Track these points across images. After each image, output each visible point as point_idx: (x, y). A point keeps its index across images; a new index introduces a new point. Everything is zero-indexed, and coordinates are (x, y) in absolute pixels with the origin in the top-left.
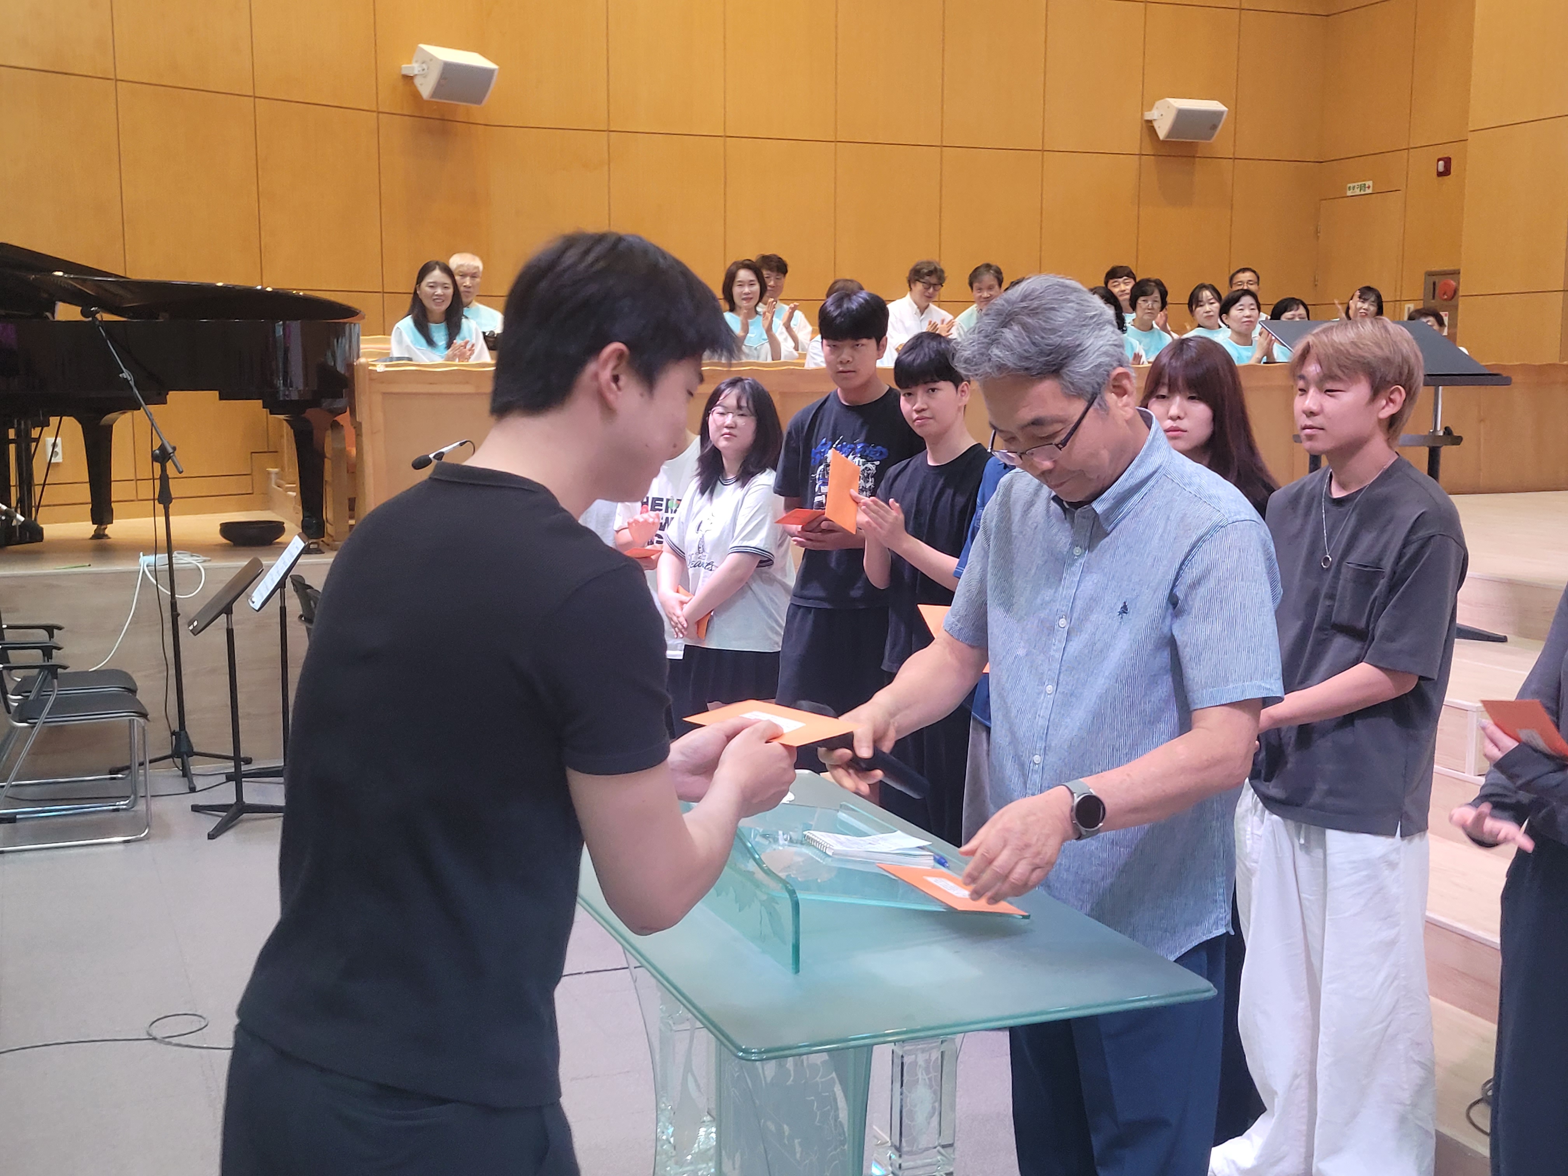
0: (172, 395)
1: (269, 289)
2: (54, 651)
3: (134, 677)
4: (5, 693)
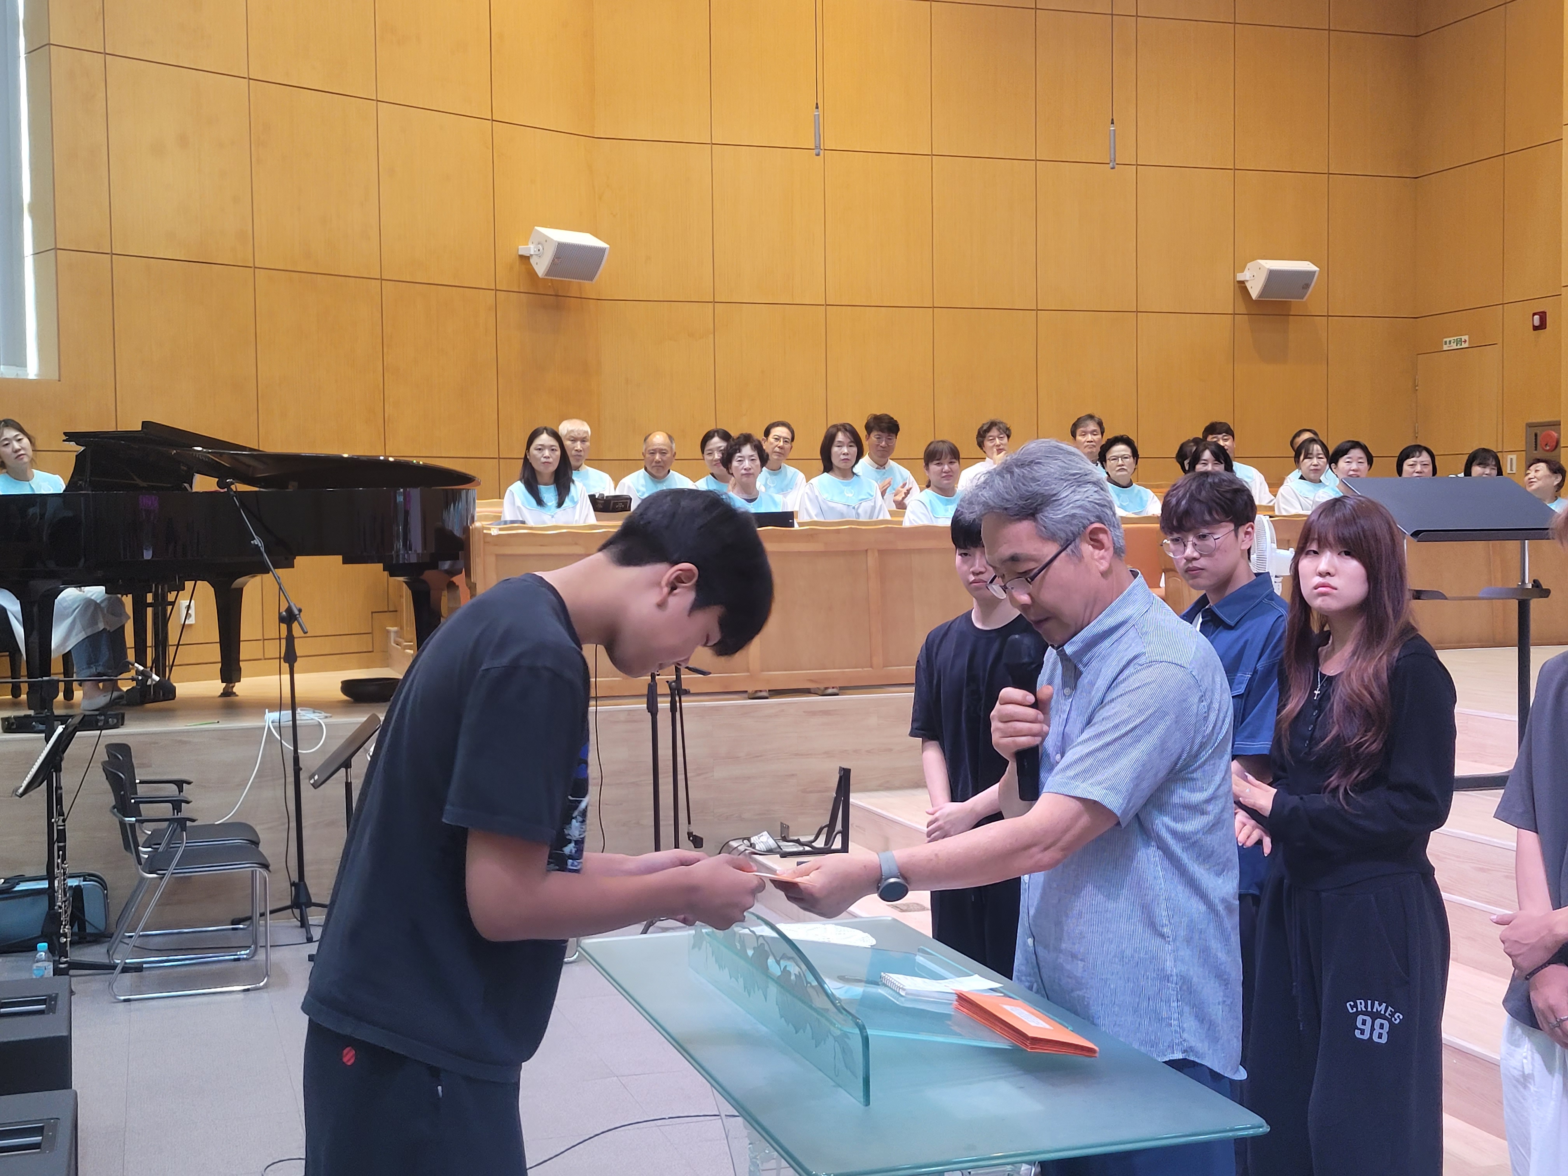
0: (299, 560)
1: (391, 459)
2: (183, 804)
3: (258, 829)
4: (137, 845)
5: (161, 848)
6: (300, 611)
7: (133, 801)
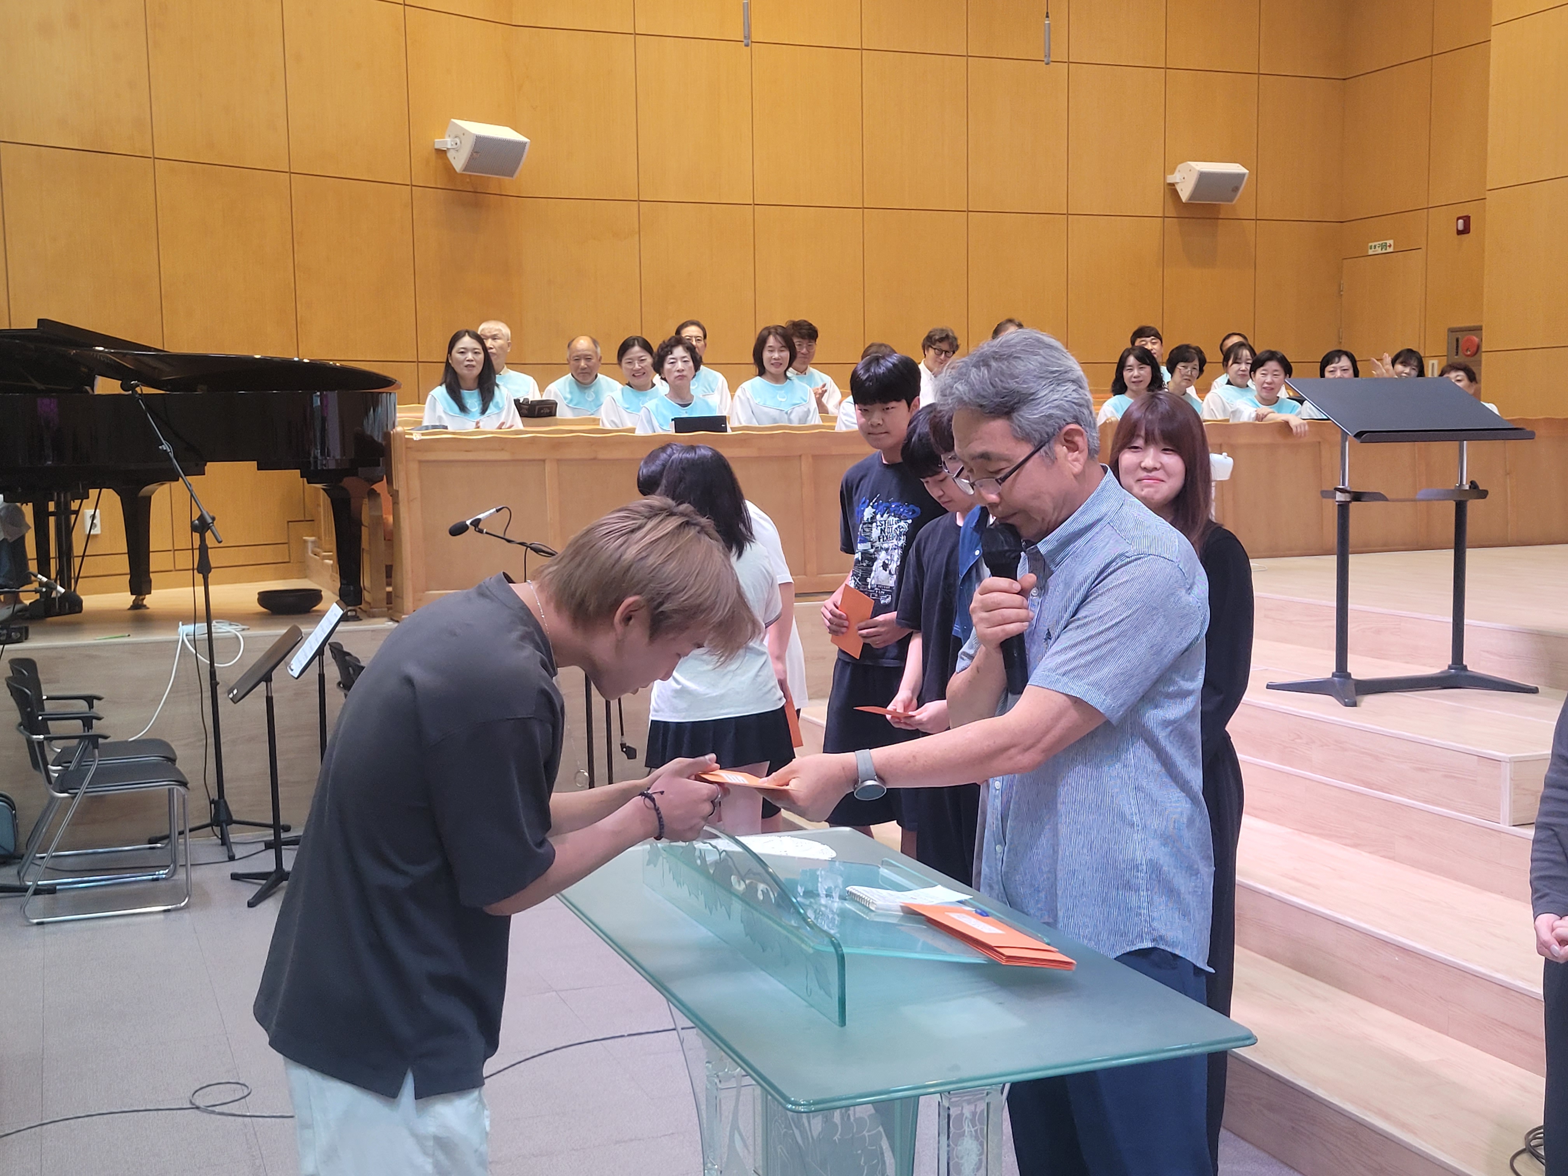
0: (210, 467)
1: (306, 361)
2: (94, 721)
3: (173, 746)
4: (46, 764)
5: (72, 767)
6: (213, 519)
7: (40, 718)
